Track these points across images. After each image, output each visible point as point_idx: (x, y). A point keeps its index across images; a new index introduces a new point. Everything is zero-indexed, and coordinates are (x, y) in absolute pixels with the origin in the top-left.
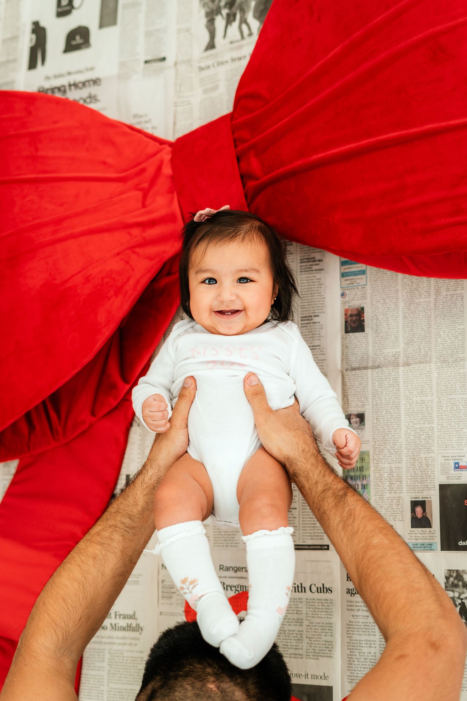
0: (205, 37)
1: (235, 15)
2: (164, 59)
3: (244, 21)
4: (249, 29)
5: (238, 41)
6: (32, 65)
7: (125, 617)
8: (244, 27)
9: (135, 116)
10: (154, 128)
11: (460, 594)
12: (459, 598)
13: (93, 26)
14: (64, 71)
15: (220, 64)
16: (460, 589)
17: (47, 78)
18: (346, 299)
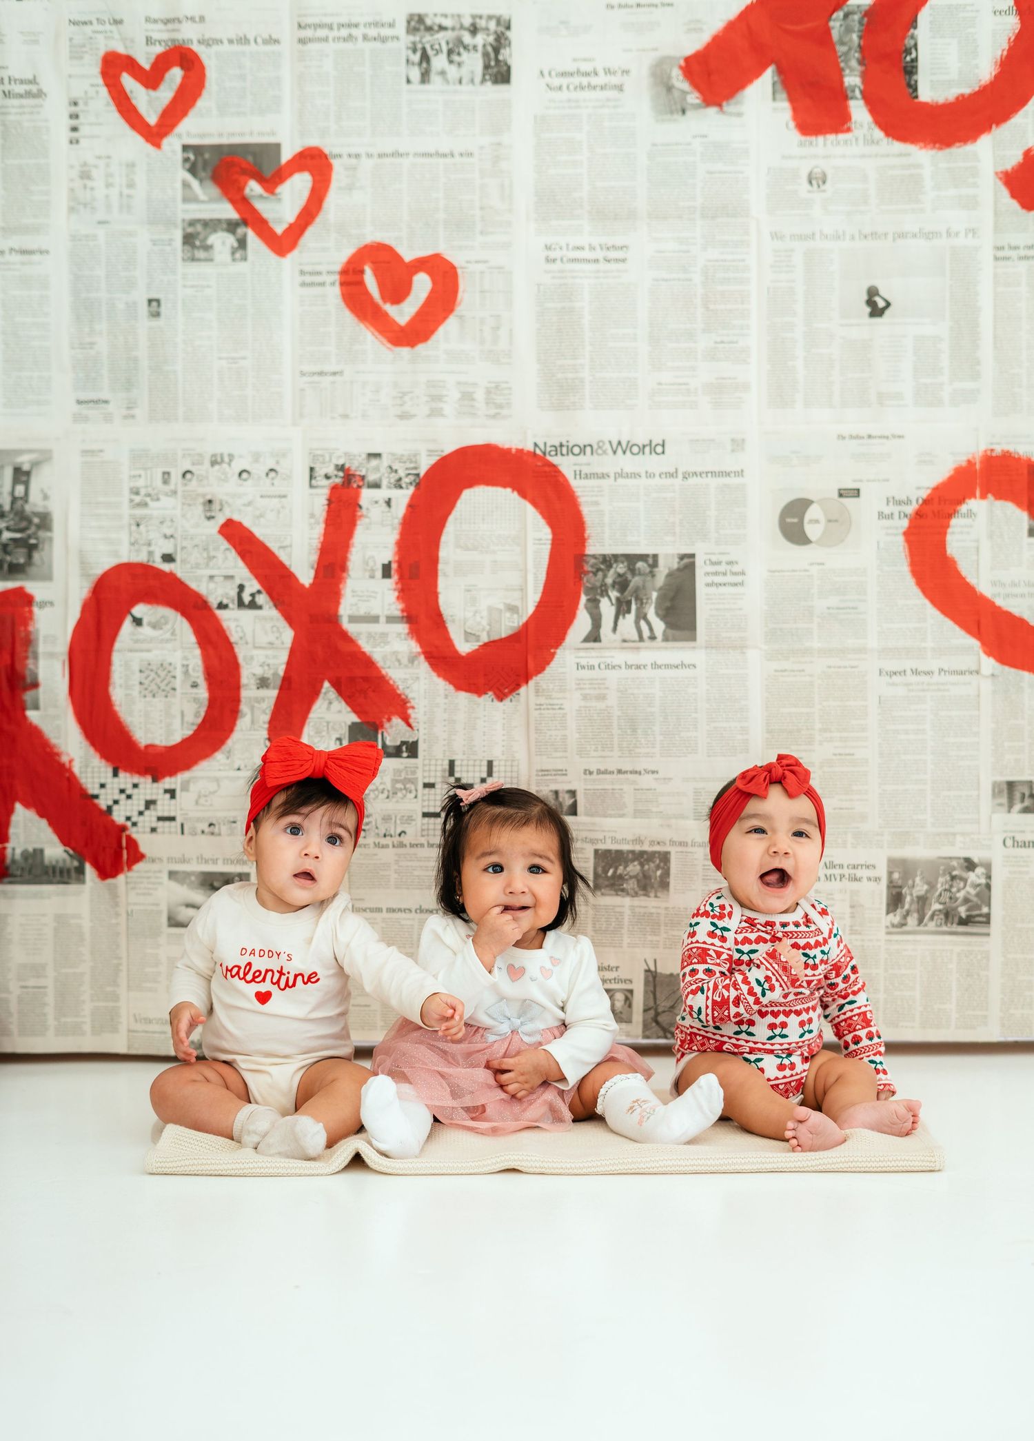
7: (22, 82)
11: (422, 38)
12: (420, 42)
16: (422, 32)
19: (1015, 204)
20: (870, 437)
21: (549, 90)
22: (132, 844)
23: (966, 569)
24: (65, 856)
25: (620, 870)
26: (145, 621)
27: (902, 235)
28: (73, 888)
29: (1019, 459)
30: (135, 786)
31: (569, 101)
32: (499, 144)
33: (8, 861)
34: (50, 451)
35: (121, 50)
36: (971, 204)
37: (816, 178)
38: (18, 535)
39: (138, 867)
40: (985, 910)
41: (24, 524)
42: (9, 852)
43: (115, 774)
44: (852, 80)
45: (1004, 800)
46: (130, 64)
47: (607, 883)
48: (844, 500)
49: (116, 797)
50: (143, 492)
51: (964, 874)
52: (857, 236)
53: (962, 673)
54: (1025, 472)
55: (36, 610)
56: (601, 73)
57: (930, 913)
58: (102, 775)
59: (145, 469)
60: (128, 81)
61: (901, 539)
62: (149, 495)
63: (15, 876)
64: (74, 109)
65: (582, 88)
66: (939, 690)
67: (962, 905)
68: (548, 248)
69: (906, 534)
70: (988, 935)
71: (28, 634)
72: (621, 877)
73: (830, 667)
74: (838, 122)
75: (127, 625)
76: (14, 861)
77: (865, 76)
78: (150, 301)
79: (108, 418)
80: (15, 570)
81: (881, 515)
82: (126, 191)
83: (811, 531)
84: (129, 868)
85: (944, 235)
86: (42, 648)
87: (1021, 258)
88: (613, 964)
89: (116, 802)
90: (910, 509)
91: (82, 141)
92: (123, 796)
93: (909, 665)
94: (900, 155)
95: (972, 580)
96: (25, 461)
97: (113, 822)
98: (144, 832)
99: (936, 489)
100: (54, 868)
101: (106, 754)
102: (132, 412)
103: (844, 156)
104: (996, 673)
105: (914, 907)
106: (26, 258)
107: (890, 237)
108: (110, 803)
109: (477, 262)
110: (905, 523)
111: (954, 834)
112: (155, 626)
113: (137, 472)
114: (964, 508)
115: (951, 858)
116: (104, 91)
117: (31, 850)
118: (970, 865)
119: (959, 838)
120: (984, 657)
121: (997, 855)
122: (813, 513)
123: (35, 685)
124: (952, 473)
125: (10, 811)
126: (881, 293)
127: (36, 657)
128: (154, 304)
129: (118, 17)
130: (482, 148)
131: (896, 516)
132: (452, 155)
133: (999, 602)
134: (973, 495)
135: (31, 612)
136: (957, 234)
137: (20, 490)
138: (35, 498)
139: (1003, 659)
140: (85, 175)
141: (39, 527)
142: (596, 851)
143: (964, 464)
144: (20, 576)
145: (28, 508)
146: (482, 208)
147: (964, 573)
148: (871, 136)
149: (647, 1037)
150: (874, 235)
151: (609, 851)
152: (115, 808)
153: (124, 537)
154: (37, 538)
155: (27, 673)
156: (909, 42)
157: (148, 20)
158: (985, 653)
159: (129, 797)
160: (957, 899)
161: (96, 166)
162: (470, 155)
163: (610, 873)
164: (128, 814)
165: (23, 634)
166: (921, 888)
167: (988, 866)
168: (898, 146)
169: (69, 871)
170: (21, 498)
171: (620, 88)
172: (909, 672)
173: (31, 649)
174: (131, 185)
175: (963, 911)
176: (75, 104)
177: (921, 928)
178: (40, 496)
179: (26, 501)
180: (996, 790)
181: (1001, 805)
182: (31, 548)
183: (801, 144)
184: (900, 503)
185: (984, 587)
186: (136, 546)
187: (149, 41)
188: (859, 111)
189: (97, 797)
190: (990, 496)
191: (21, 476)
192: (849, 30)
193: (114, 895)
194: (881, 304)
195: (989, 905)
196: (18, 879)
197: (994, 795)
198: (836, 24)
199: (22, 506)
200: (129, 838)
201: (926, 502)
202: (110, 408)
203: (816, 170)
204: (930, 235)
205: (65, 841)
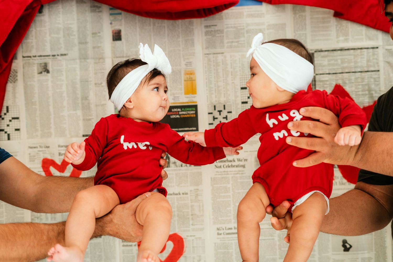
18: (113, 25)
21: (216, 168)
31: (224, 172)
32: (198, 189)
35: (49, 157)
46: (52, 163)
56: (236, 160)
60: (53, 170)
65: (229, 167)
68: (218, 229)
109: (191, 236)
126: (348, 242)
129: (48, 145)
130: (191, 191)
132: (180, 194)
146: (192, 215)
148: (342, 182)
157: (59, 146)
162: (187, 194)
171: (244, 166)
187: (60, 154)
188: (337, 172)
194: (348, 246)
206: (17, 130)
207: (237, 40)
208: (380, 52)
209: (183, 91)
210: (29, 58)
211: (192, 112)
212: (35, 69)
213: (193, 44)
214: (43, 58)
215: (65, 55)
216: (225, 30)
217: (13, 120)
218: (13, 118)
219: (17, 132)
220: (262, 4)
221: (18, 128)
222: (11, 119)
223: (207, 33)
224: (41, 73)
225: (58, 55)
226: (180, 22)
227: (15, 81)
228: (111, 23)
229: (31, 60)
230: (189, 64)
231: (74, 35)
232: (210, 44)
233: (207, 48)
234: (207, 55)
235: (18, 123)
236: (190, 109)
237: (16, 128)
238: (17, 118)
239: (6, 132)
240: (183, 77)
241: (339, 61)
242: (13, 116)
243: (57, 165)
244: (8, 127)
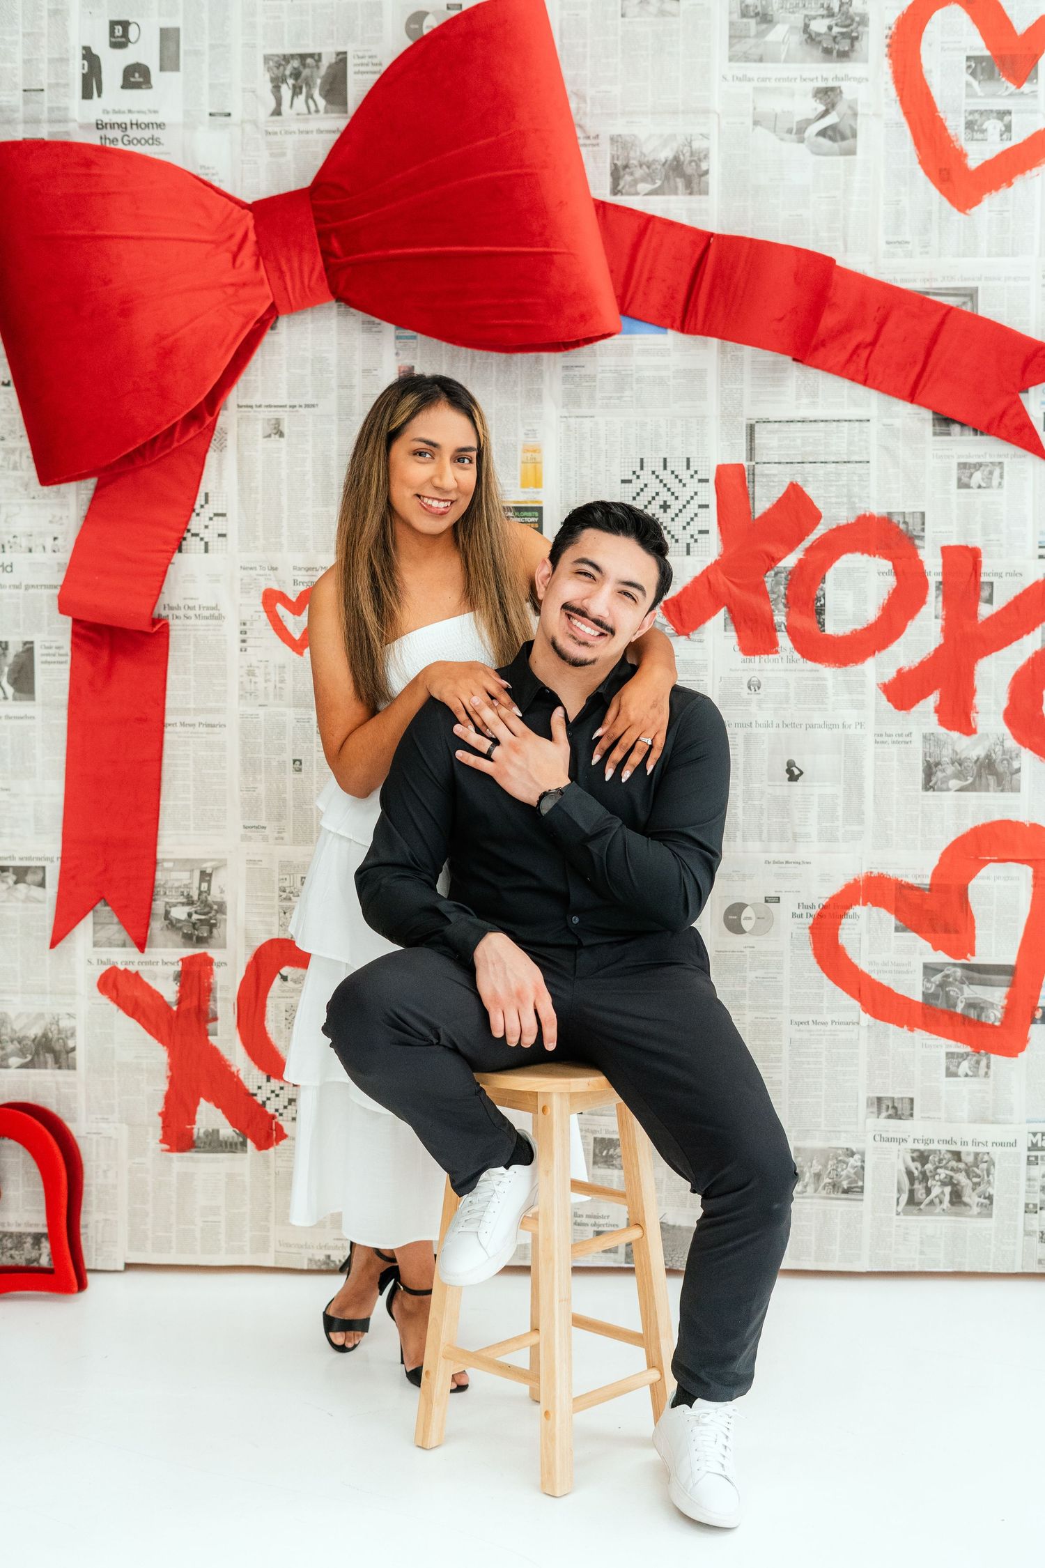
0: (272, 104)
1: (301, 88)
2: (229, 115)
3: (310, 96)
4: (316, 105)
5: (304, 114)
6: (87, 94)
7: (208, 608)
8: (310, 102)
9: (202, 167)
10: (220, 181)
13: (153, 65)
14: (125, 108)
15: (287, 132)
17: (106, 112)
18: (400, 357)
19: (890, 706)
20: (787, 862)
22: (280, 1128)
23: (851, 953)
24: (235, 1135)
25: (611, 1152)
26: (289, 979)
27: (812, 726)
28: (238, 1156)
29: (890, 879)
30: (282, 1088)
33: (195, 1137)
34: (226, 860)
35: (276, 587)
36: (860, 705)
37: (753, 685)
38: (203, 917)
39: (283, 1143)
40: (860, 1184)
41: (207, 910)
42: (195, 1131)
43: (268, 1080)
44: (780, 618)
45: (875, 1109)
46: (282, 598)
47: (602, 1160)
48: (767, 904)
49: (269, 1096)
50: (287, 891)
51: (846, 1159)
52: (781, 726)
53: (847, 1024)
54: (894, 888)
55: (215, 967)
57: (822, 1185)
58: (259, 1080)
59: (289, 875)
60: (281, 609)
61: (808, 931)
62: (292, 893)
63: (200, 1148)
64: (243, 628)
66: (831, 1035)
67: (844, 1180)
69: (810, 928)
70: (862, 1200)
71: (210, 984)
72: (612, 1156)
73: (756, 1018)
74: (769, 646)
75: (277, 980)
76: (198, 1137)
77: (788, 615)
78: (295, 761)
79: (265, 839)
80: (201, 941)
81: (794, 915)
82: (279, 685)
83: (746, 925)
84: (277, 1143)
85: (841, 726)
86: (219, 994)
87: (894, 742)
88: (605, 1214)
89: (268, 1099)
90: (814, 912)
91: (249, 649)
92: (273, 1095)
93: (811, 1018)
94: (811, 671)
95: (855, 961)
96: (208, 866)
97: (266, 1112)
98: (288, 1121)
99: (832, 898)
100: (226, 1143)
101: (261, 1067)
102: (281, 835)
103: (773, 670)
104: (871, 1024)
105: (812, 1180)
106: (210, 729)
107: (804, 726)
108: (265, 1099)
110: (811, 921)
111: (839, 1132)
112: (295, 982)
113: (284, 877)
114: (851, 912)
115: (838, 1148)
116: (264, 616)
117: (210, 1130)
118: (852, 1154)
119: (843, 1135)
120: (862, 1013)
121: (869, 1146)
122: (747, 912)
123: (215, 1019)
124: (843, 887)
125: (197, 1103)
126: (797, 765)
127: (215, 1001)
128: (298, 763)
129: (274, 566)
131: (805, 916)
133: (874, 976)
134: (857, 903)
135: (212, 970)
136: (849, 726)
137: (204, 886)
138: (215, 891)
139: (876, 1014)
140: (251, 673)
141: (217, 912)
142: (595, 1139)
143: (852, 882)
144: (203, 945)
145: (209, 898)
147: (850, 956)
148: (793, 656)
149: (628, 1263)
150: (793, 725)
151: (603, 1139)
152: (268, 1102)
153: (275, 920)
154: (216, 920)
155: (210, 1011)
156: (819, 593)
157: (295, 568)
158: (863, 1010)
159: (277, 1095)
160: (841, 1176)
161: (258, 667)
163: (604, 1153)
164: (277, 1107)
165: (206, 984)
166: (817, 1168)
167: (863, 1154)
168: (810, 665)
169: (236, 1144)
170: (205, 892)
172: (811, 1023)
173: (211, 995)
174: (282, 681)
175: (845, 1184)
176: (244, 624)
177: (816, 1195)
178: (219, 891)
179: (209, 894)
180: (870, 1102)
181: (872, 1112)
182: (212, 926)
183: (744, 661)
184: (807, 907)
185: (864, 966)
186: (284, 927)
187: (295, 583)
188: (784, 640)
189: (255, 1095)
190: (869, 903)
191: (205, 876)
192: (778, 584)
193: (267, 1161)
194: (797, 772)
195: (863, 1181)
196: (202, 1149)
197: (868, 1106)
198: (769, 580)
199: (206, 897)
200: (277, 1124)
201: (825, 907)
202: (267, 832)
203: (753, 679)
204: (832, 726)
205: (234, 1123)
206: (222, 535)
207: (619, 395)
208: (873, 428)
209: (519, 481)
210: (250, 409)
211: (533, 520)
212: (259, 428)
213: (539, 398)
214: (273, 409)
215: (313, 406)
216: (599, 376)
217: (215, 518)
218: (216, 515)
219: (221, 538)
220: (666, 333)
221: (224, 532)
222: (212, 515)
223: (566, 379)
224: (269, 436)
225: (300, 406)
226: (519, 357)
227: (222, 449)
228: (397, 354)
229: (252, 413)
230: (532, 433)
231: (331, 372)
232: (572, 400)
233: (565, 406)
234: (565, 419)
235: (224, 523)
236: (530, 514)
237: (220, 532)
238: (223, 515)
239: (202, 539)
240: (520, 456)
241: (799, 442)
242: (216, 512)
243: (289, 600)
244: (206, 530)
